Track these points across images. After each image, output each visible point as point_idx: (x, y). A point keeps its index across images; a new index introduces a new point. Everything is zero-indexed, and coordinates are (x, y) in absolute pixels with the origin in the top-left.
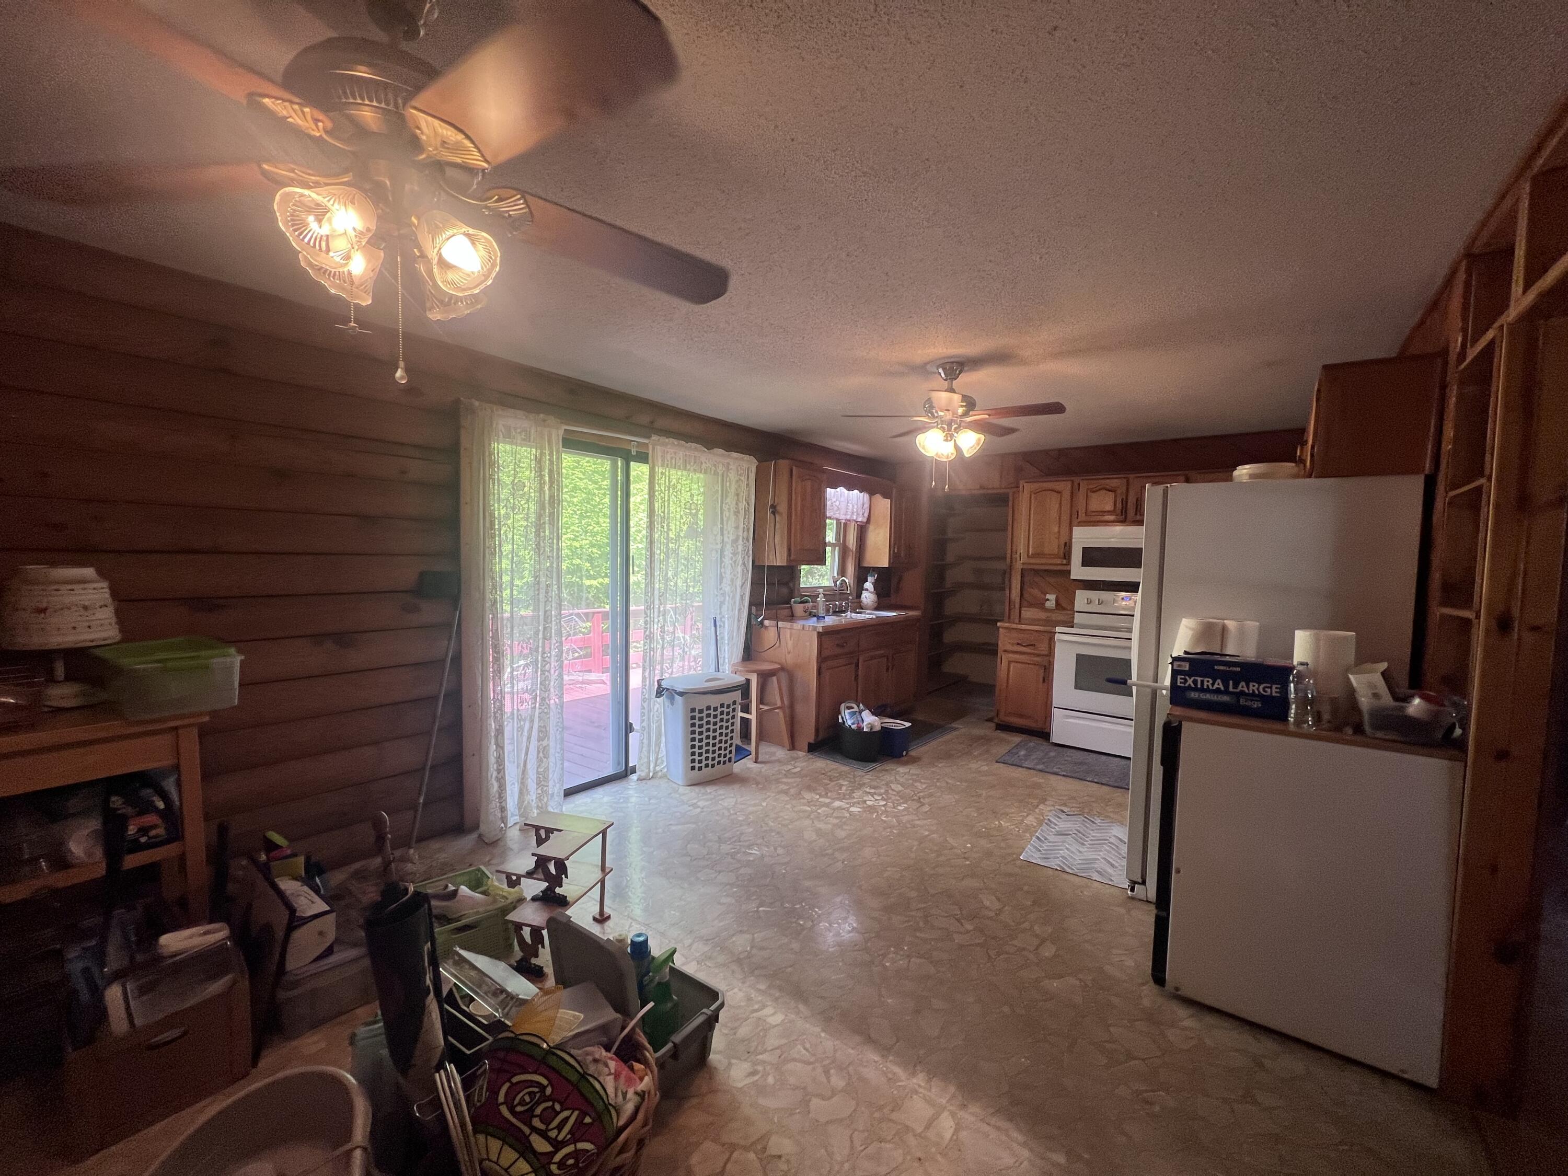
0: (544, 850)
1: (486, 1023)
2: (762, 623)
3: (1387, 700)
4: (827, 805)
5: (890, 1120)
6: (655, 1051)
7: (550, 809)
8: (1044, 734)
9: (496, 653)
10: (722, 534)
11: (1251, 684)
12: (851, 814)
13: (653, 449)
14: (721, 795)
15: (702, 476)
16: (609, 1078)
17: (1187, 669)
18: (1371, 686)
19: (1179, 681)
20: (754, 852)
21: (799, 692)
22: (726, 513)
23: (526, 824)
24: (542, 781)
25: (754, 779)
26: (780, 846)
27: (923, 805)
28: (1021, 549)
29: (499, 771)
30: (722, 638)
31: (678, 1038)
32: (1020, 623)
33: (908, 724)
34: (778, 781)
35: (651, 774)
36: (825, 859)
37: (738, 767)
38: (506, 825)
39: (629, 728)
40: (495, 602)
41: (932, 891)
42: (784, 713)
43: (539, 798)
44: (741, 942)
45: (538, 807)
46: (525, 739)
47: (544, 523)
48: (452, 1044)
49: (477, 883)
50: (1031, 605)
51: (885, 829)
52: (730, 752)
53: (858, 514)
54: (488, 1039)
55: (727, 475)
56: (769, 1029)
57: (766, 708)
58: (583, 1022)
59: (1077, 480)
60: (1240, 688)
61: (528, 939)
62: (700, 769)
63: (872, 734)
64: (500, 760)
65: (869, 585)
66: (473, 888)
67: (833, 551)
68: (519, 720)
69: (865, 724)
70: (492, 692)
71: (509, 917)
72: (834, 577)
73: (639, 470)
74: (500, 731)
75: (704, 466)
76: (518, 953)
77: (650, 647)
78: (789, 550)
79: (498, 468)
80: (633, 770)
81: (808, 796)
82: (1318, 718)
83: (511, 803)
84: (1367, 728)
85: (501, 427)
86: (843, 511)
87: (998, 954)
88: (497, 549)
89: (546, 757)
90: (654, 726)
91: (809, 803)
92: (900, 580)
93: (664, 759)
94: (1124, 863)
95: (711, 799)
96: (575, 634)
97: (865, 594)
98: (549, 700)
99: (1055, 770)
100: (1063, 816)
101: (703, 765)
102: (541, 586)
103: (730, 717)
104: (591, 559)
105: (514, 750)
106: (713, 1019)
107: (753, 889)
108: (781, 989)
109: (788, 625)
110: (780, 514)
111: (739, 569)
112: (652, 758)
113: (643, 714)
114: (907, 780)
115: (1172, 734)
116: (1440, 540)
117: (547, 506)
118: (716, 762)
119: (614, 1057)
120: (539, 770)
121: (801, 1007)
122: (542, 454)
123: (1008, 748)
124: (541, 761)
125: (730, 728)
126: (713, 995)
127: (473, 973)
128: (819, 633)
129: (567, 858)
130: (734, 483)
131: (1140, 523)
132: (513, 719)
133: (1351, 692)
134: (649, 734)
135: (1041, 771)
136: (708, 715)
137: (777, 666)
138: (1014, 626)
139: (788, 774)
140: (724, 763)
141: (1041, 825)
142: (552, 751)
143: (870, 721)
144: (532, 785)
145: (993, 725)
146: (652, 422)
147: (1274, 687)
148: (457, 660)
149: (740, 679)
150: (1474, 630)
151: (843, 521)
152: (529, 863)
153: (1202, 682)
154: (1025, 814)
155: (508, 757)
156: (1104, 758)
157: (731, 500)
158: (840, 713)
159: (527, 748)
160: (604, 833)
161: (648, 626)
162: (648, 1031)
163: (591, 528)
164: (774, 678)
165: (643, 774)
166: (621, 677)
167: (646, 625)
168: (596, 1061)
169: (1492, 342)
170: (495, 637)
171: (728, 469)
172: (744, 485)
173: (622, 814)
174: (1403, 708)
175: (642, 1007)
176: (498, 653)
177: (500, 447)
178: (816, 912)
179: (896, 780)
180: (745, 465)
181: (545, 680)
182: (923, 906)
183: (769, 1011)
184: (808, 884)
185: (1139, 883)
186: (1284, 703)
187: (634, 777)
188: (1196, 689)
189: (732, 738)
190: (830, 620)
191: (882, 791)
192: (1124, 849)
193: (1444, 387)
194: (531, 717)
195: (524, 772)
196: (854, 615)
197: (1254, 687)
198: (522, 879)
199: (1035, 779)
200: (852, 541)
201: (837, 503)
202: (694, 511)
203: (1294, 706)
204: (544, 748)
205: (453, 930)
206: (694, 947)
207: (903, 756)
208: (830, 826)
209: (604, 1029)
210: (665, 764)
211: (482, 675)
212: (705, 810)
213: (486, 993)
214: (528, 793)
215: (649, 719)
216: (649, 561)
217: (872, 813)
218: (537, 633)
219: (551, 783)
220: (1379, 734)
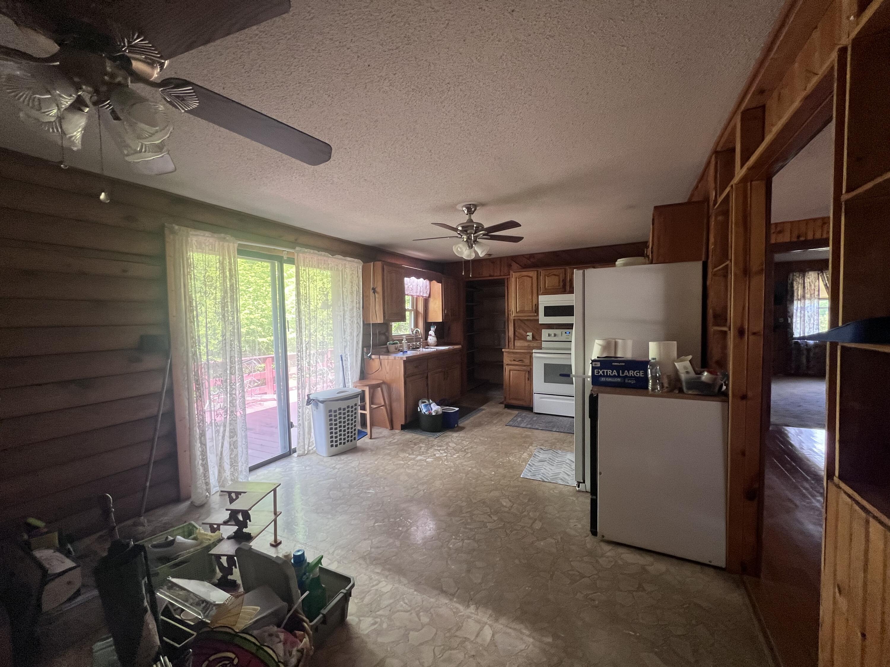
0: (235, 506)
1: (192, 624)
2: (370, 357)
3: (692, 374)
4: (414, 459)
5: (456, 636)
6: (311, 621)
7: (240, 480)
8: (530, 409)
9: (198, 385)
10: (344, 306)
11: (630, 371)
12: (427, 462)
13: (298, 255)
14: (349, 460)
15: (329, 273)
16: (279, 644)
17: (599, 366)
18: (685, 368)
19: (596, 372)
20: (371, 491)
21: (394, 396)
22: (345, 293)
23: (222, 491)
24: (233, 463)
25: (370, 449)
26: (387, 486)
27: (468, 453)
28: (513, 308)
29: (203, 460)
30: (347, 367)
31: (325, 611)
32: (514, 349)
33: (457, 409)
34: (384, 448)
35: (306, 452)
36: (413, 490)
37: (359, 443)
38: (209, 493)
39: (291, 425)
40: (195, 354)
41: (474, 501)
42: (386, 408)
43: (232, 474)
44: (365, 546)
45: (232, 480)
46: (220, 438)
47: (227, 302)
48: (167, 642)
49: (189, 533)
50: (520, 339)
51: (447, 469)
52: (355, 434)
53: (423, 293)
54: (193, 635)
55: (345, 271)
56: (383, 595)
57: (374, 406)
58: (260, 613)
59: (540, 270)
60: (625, 374)
61: (225, 564)
62: (336, 446)
63: (437, 416)
64: (204, 454)
65: (432, 332)
66: (187, 536)
67: (410, 314)
68: (216, 426)
69: (433, 410)
70: (196, 410)
71: (212, 552)
72: (411, 329)
73: (289, 270)
74: (203, 434)
75: (330, 266)
76: (219, 574)
77: (302, 375)
78: (384, 313)
79: (194, 268)
80: (295, 451)
81: (402, 455)
82: (662, 387)
83: (213, 479)
84: (685, 389)
85: (194, 242)
86: (415, 291)
87: (511, 531)
88: (195, 319)
89: (236, 448)
90: (306, 423)
91: (403, 459)
92: (449, 329)
93: (314, 442)
94: (574, 472)
95: (344, 463)
96: (255, 371)
97: (430, 338)
98: (236, 412)
99: (537, 427)
100: (542, 451)
101: (338, 443)
102: (227, 341)
103: (353, 413)
104: (262, 325)
105: (213, 446)
106: (348, 595)
107: (370, 513)
108: (389, 570)
109: (386, 357)
110: (378, 293)
111: (355, 326)
112: (306, 442)
113: (299, 416)
114: (458, 440)
115: (594, 401)
116: (711, 294)
117: (229, 291)
118: (346, 441)
119: (283, 630)
120: (232, 456)
121: (402, 579)
122: (224, 259)
123: (512, 417)
124: (232, 450)
125: (354, 420)
126: (347, 580)
127: (181, 593)
128: (404, 361)
129: (250, 509)
130: (349, 276)
131: (572, 292)
132: (212, 426)
133: (676, 371)
134: (303, 427)
135: (530, 428)
136: (340, 414)
137: (382, 381)
138: (511, 350)
139: (390, 444)
140: (351, 441)
141: (531, 457)
142: (239, 444)
143: (435, 408)
144: (227, 466)
145: (503, 406)
146: (296, 240)
147: (641, 372)
148: (170, 392)
149: (359, 390)
150: (728, 336)
151: (415, 297)
152: (226, 515)
153: (607, 372)
154: (522, 452)
155: (210, 450)
156: (561, 418)
157: (348, 285)
158: (418, 406)
159: (223, 444)
160: (275, 490)
161: (300, 362)
162: (306, 609)
163: (260, 306)
164: (379, 389)
165: (301, 452)
166: (284, 395)
167: (298, 362)
168: (271, 635)
169: (728, 195)
170: (196, 374)
171: (345, 268)
172: (355, 277)
173: (287, 478)
174: (700, 378)
175: (302, 595)
176: (199, 385)
177: (194, 255)
178: (409, 522)
179: (452, 441)
180: (356, 265)
181: (233, 400)
182: (469, 510)
183: (383, 584)
184: (403, 506)
185: (581, 483)
186: (646, 380)
187: (295, 455)
188: (604, 376)
189: (355, 426)
190: (410, 353)
191: (445, 448)
192: (573, 466)
193: (709, 218)
194: (224, 424)
195: (221, 458)
196: (424, 349)
197: (631, 373)
198: (221, 526)
199: (526, 433)
200: (421, 309)
201: (411, 286)
202: (326, 292)
203: (651, 381)
204: (234, 442)
205: (171, 566)
206: (336, 552)
207: (455, 427)
208: (416, 471)
209: (274, 614)
210: (315, 445)
211: (188, 399)
212: (340, 470)
213: (191, 605)
214: (225, 471)
215: (303, 419)
216: (298, 323)
217: (439, 461)
218: (226, 370)
219: (240, 464)
220: (690, 392)
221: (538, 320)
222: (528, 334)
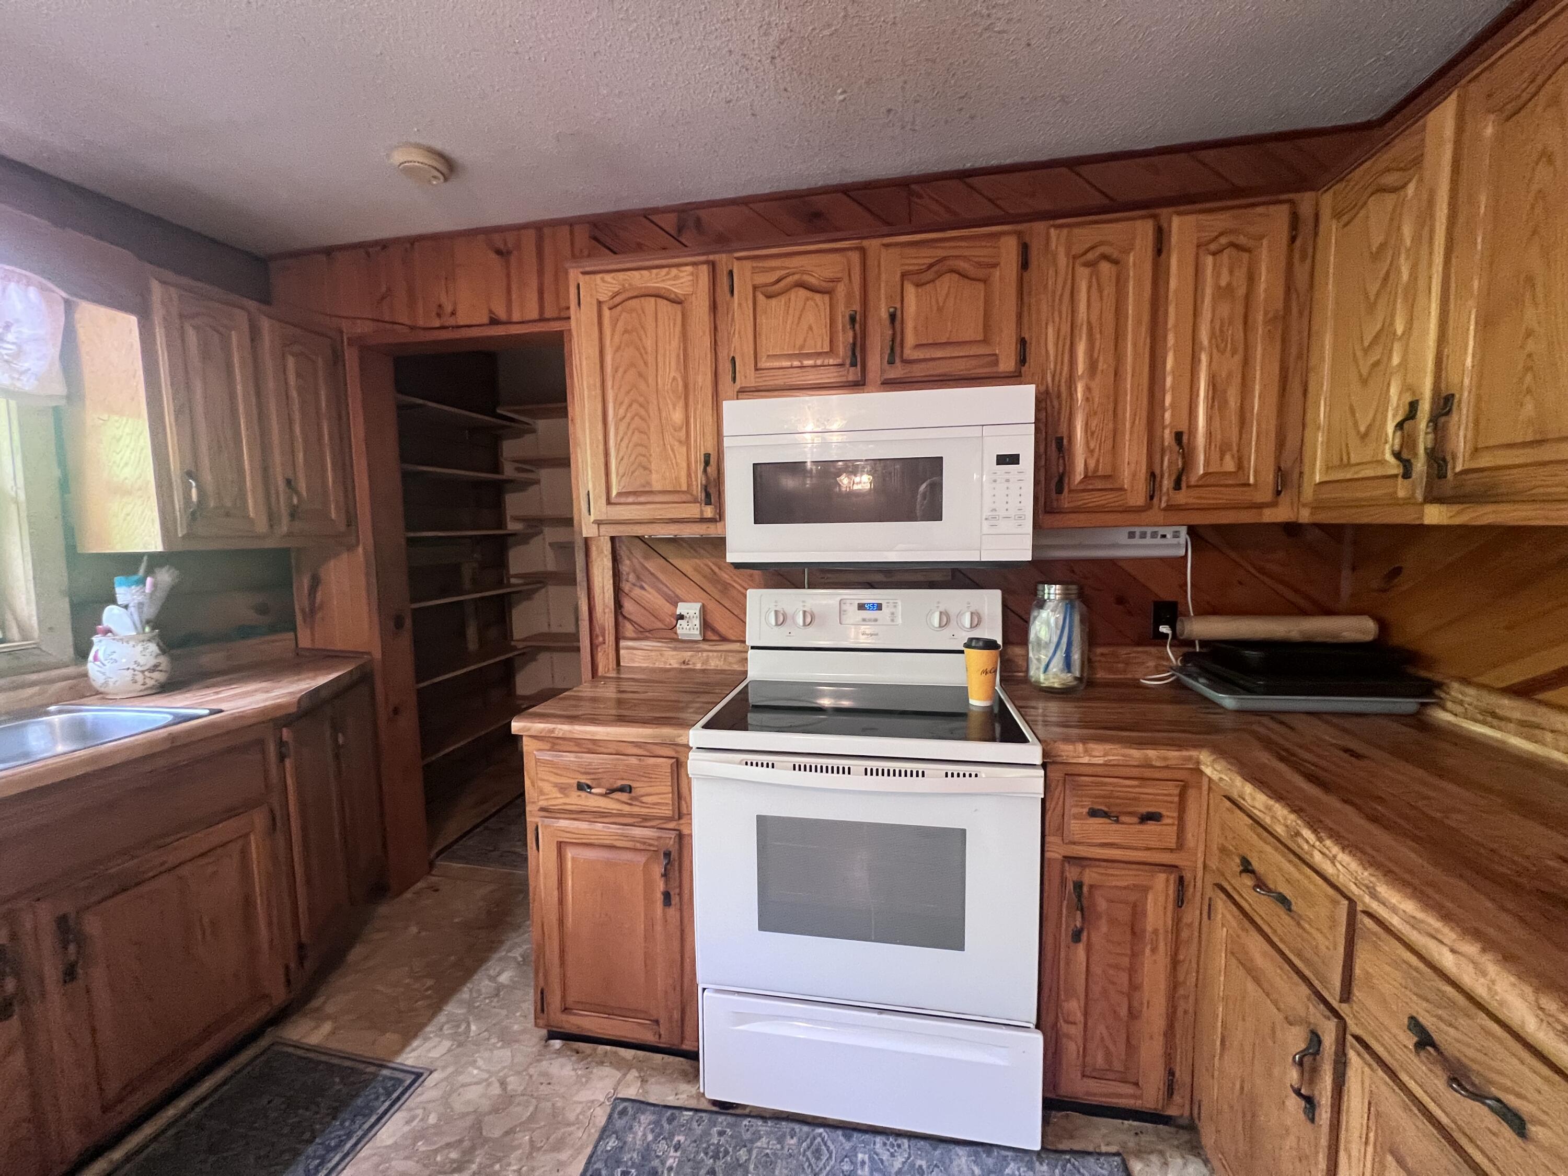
28: (590, 480)
50: (643, 633)
59: (726, 260)
65: (117, 614)
221: (719, 544)
222: (682, 609)
